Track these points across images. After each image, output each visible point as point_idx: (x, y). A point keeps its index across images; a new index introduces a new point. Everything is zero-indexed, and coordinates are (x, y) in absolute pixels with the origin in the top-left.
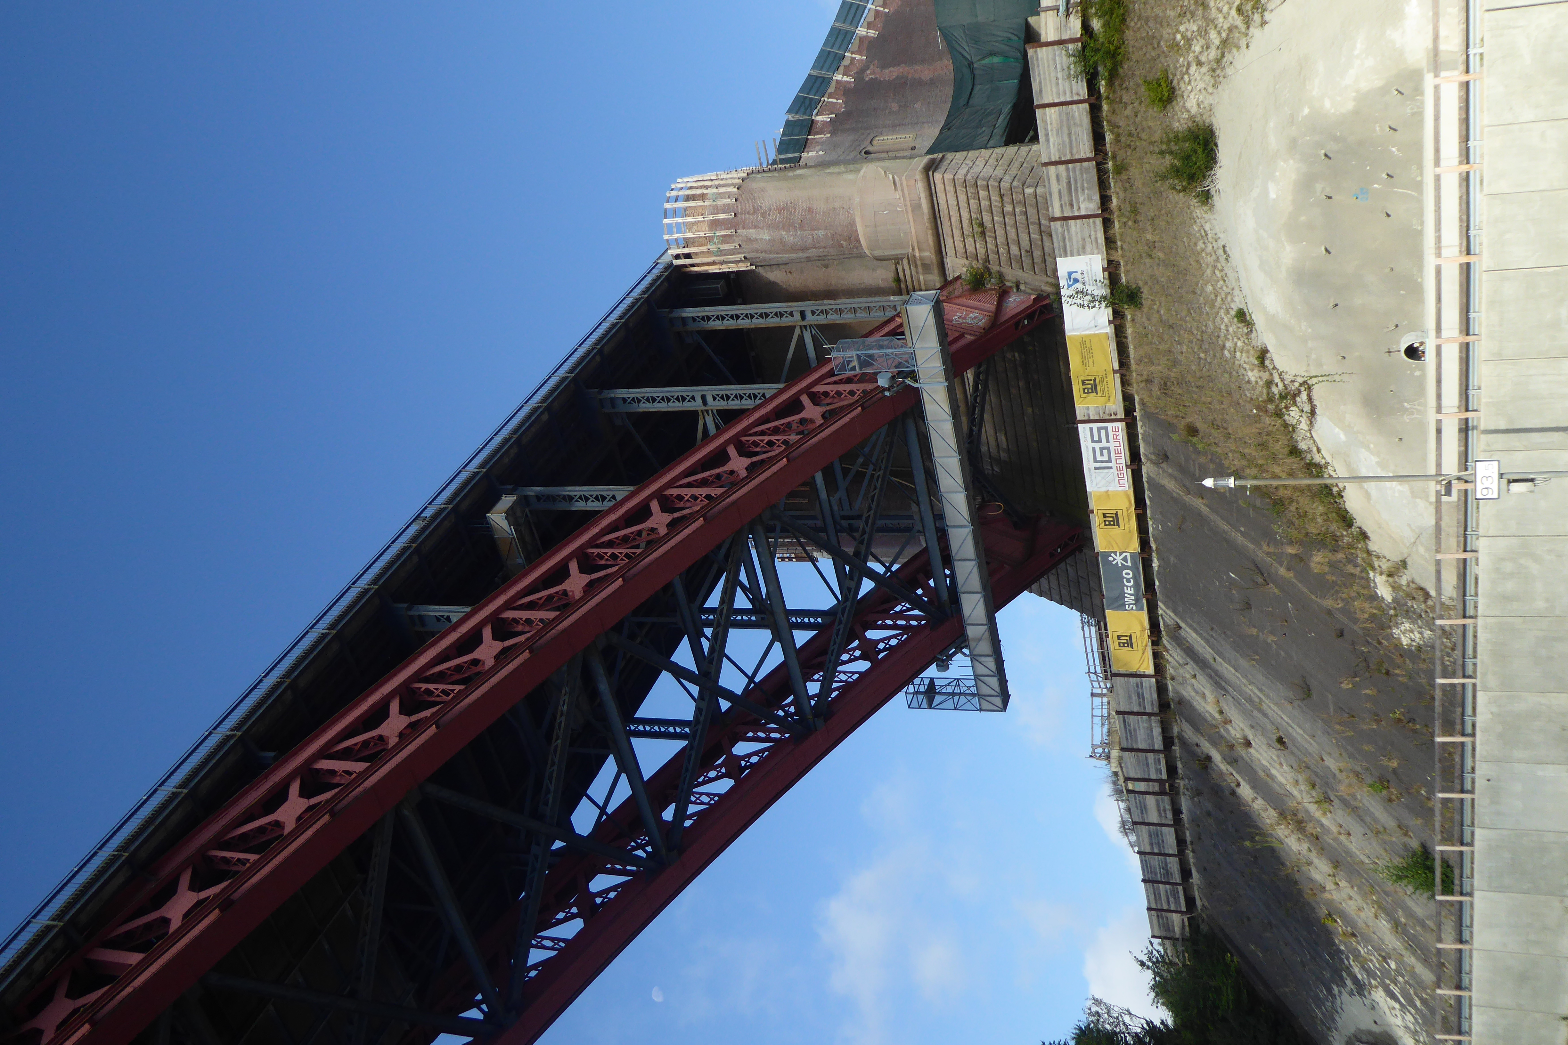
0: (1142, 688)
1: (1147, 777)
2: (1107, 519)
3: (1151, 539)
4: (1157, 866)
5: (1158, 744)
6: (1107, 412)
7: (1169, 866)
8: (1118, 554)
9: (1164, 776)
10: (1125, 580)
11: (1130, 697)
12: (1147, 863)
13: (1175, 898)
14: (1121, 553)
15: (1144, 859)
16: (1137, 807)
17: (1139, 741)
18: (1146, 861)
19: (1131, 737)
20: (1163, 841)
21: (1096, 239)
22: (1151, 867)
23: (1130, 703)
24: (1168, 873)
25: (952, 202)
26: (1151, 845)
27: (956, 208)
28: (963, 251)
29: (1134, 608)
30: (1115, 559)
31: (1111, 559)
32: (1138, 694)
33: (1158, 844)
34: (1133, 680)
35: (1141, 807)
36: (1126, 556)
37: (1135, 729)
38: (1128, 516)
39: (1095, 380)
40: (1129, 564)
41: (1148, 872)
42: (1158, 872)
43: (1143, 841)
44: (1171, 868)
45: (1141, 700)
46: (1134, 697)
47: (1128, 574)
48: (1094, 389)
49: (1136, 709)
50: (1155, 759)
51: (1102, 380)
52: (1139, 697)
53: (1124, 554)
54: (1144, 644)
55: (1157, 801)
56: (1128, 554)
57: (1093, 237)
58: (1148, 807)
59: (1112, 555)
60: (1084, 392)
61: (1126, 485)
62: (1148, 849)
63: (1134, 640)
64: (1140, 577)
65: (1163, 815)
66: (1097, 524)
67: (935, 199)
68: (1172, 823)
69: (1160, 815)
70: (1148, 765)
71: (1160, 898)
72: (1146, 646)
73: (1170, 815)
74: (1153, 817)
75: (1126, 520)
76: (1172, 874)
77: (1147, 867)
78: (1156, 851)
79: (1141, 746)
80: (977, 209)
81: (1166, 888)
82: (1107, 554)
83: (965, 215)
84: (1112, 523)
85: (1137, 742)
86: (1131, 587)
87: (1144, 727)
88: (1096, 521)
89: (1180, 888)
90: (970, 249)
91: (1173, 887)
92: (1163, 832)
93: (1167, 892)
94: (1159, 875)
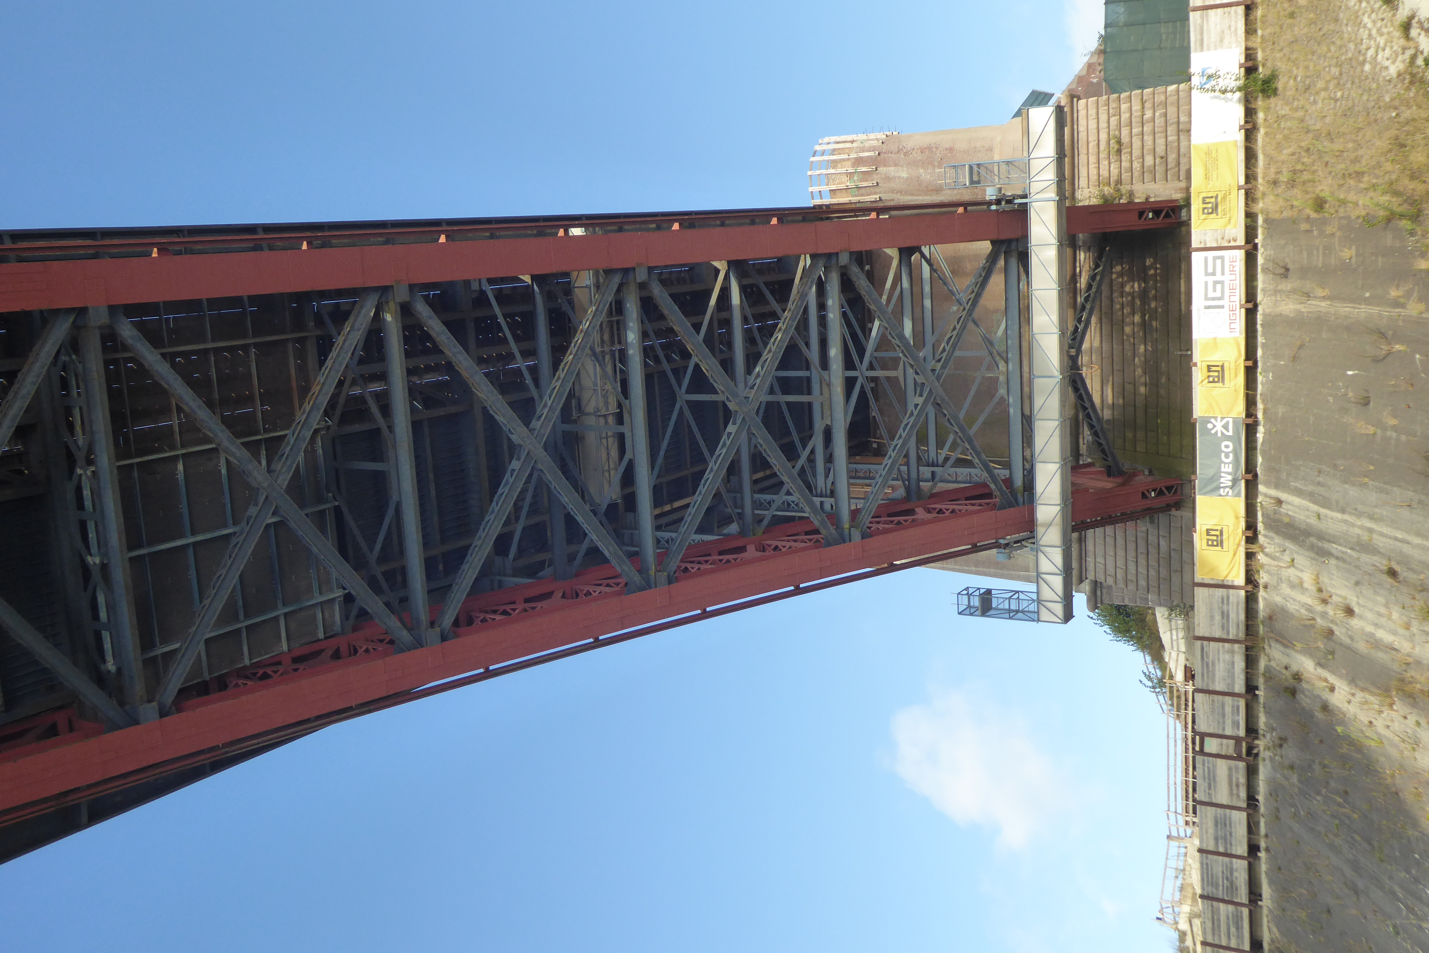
0: (1228, 604)
1: (1220, 732)
2: (1212, 374)
3: (1259, 397)
4: (1220, 875)
5: (1240, 687)
6: (1226, 238)
7: (1235, 874)
8: (1219, 419)
9: (1242, 732)
10: (1223, 454)
11: (1212, 617)
12: (1207, 869)
13: (1237, 929)
14: (1223, 418)
15: (1205, 861)
16: (1205, 779)
17: (1217, 679)
18: (1207, 864)
19: (1208, 672)
20: (1231, 834)
21: (1236, 29)
22: (1212, 875)
23: (1212, 625)
24: (1232, 887)
25: (1093, 124)
26: (1216, 839)
27: (1095, 131)
28: (1096, 177)
29: (1230, 493)
30: (1215, 426)
31: (1210, 426)
32: (1223, 613)
33: (1225, 839)
34: (1220, 592)
35: (1209, 779)
36: (1228, 422)
37: (1213, 663)
38: (1236, 369)
39: (1217, 197)
40: (1230, 433)
41: (1208, 884)
42: (1221, 883)
43: (1207, 832)
44: (1236, 878)
45: (1225, 621)
46: (1218, 618)
47: (1227, 447)
48: (1215, 209)
49: (1218, 634)
50: (1233, 707)
51: (1224, 198)
52: (1223, 618)
53: (1225, 420)
54: (1237, 542)
55: (1230, 769)
56: (1231, 420)
57: (1233, 29)
58: (1218, 779)
59: (1213, 420)
60: (1203, 213)
61: (1238, 330)
62: (1211, 847)
63: (1225, 537)
64: (1241, 452)
65: (1235, 792)
66: (1200, 380)
67: (1075, 127)
68: (1245, 805)
69: (1231, 793)
70: (1224, 715)
71: (1219, 927)
72: (1239, 545)
73: (1243, 794)
74: (1222, 797)
75: (1233, 375)
76: (1237, 890)
77: (1207, 873)
78: (1221, 849)
79: (1219, 687)
80: (1117, 125)
81: (1228, 911)
82: (1207, 420)
83: (1103, 136)
84: (1216, 379)
85: (1213, 681)
86: (1228, 463)
87: (1224, 661)
88: (1198, 376)
89: (1245, 911)
90: (1104, 173)
91: (1237, 909)
92: (1233, 819)
93: (1228, 918)
94: (1221, 888)
